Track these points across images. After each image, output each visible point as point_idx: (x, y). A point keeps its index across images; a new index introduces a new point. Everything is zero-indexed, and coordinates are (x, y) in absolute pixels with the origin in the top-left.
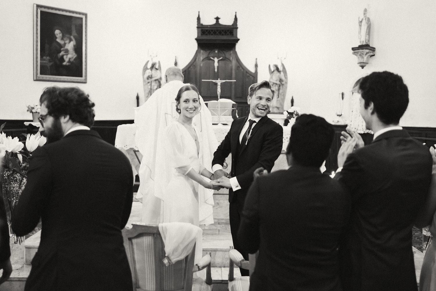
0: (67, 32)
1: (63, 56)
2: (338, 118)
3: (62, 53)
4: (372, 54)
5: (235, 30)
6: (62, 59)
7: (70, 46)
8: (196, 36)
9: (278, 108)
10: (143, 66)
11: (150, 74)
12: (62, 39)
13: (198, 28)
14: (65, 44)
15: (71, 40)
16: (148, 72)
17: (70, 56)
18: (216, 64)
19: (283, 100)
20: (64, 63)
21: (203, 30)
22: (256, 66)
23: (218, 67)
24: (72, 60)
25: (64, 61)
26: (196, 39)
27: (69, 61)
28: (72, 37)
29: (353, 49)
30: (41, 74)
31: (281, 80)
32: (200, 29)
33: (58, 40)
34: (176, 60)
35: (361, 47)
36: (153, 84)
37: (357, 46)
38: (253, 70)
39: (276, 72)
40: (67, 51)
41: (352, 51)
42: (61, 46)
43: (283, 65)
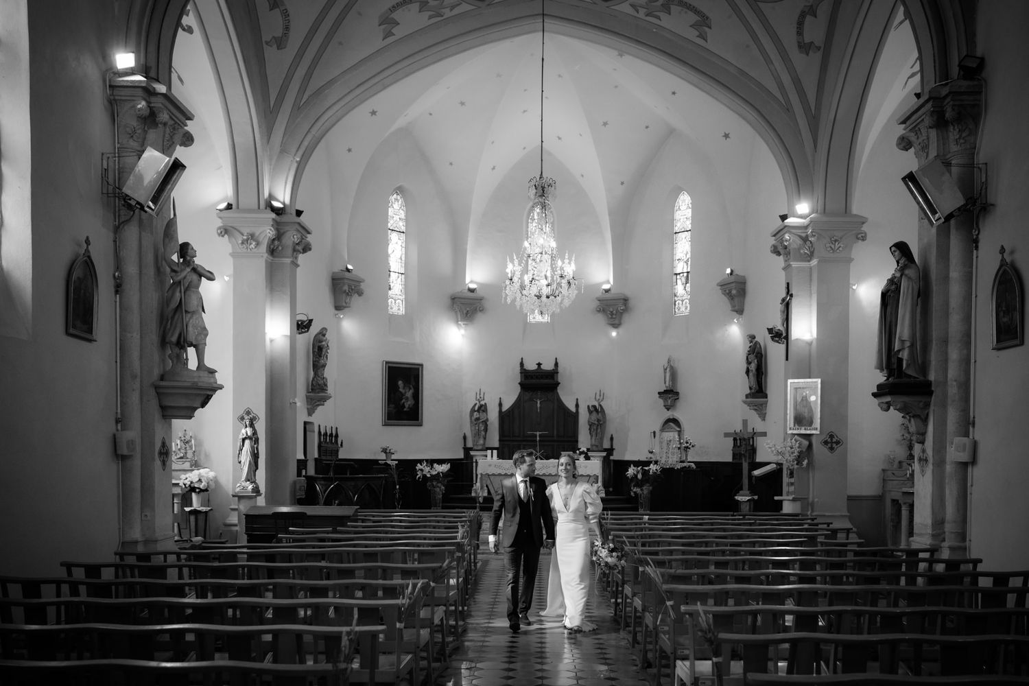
0: (407, 383)
1: (404, 403)
2: (650, 455)
3: (404, 401)
4: (676, 398)
5: (555, 374)
6: (403, 406)
7: (409, 394)
8: (519, 381)
9: (597, 446)
10: (471, 407)
11: (478, 416)
12: (404, 388)
13: (521, 373)
14: (406, 393)
15: (410, 389)
16: (476, 415)
17: (408, 404)
18: (539, 405)
19: (602, 439)
20: (405, 409)
21: (525, 374)
22: (577, 406)
23: (540, 408)
24: (411, 406)
25: (405, 407)
26: (519, 384)
27: (409, 408)
28: (411, 386)
29: (659, 393)
30: (388, 419)
31: (598, 420)
32: (523, 374)
33: (401, 390)
34: (500, 401)
35: (666, 392)
36: (481, 425)
37: (663, 391)
38: (574, 410)
39: (594, 413)
40: (407, 399)
41: (658, 395)
42: (403, 395)
43: (600, 405)
